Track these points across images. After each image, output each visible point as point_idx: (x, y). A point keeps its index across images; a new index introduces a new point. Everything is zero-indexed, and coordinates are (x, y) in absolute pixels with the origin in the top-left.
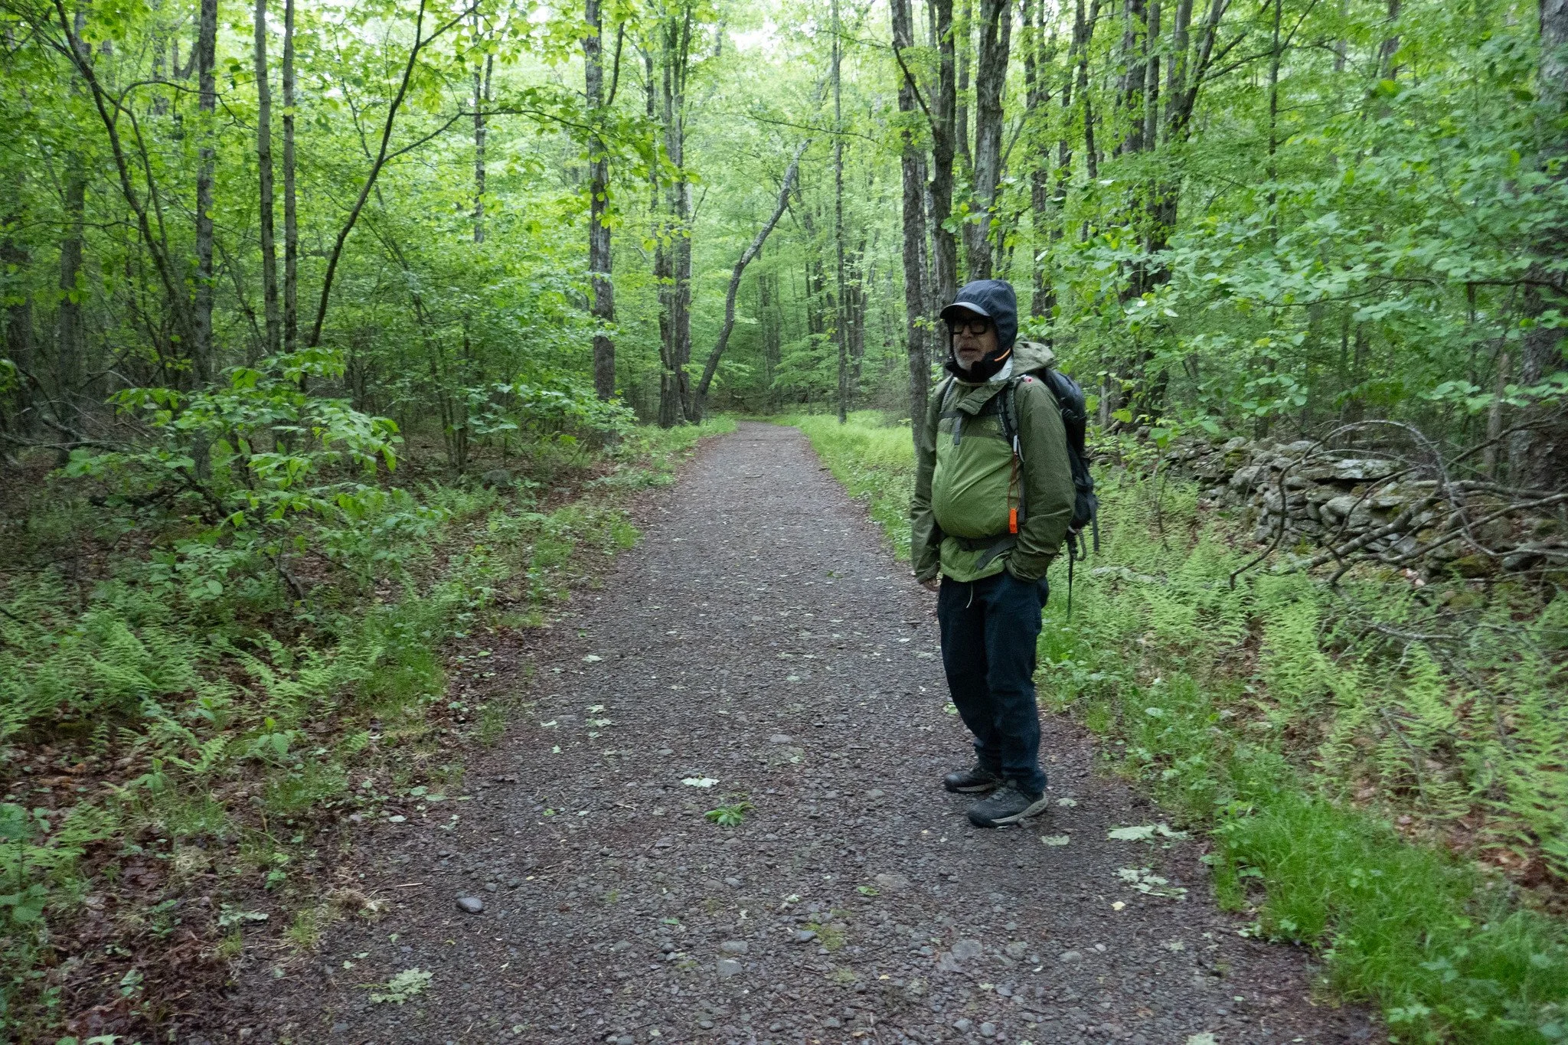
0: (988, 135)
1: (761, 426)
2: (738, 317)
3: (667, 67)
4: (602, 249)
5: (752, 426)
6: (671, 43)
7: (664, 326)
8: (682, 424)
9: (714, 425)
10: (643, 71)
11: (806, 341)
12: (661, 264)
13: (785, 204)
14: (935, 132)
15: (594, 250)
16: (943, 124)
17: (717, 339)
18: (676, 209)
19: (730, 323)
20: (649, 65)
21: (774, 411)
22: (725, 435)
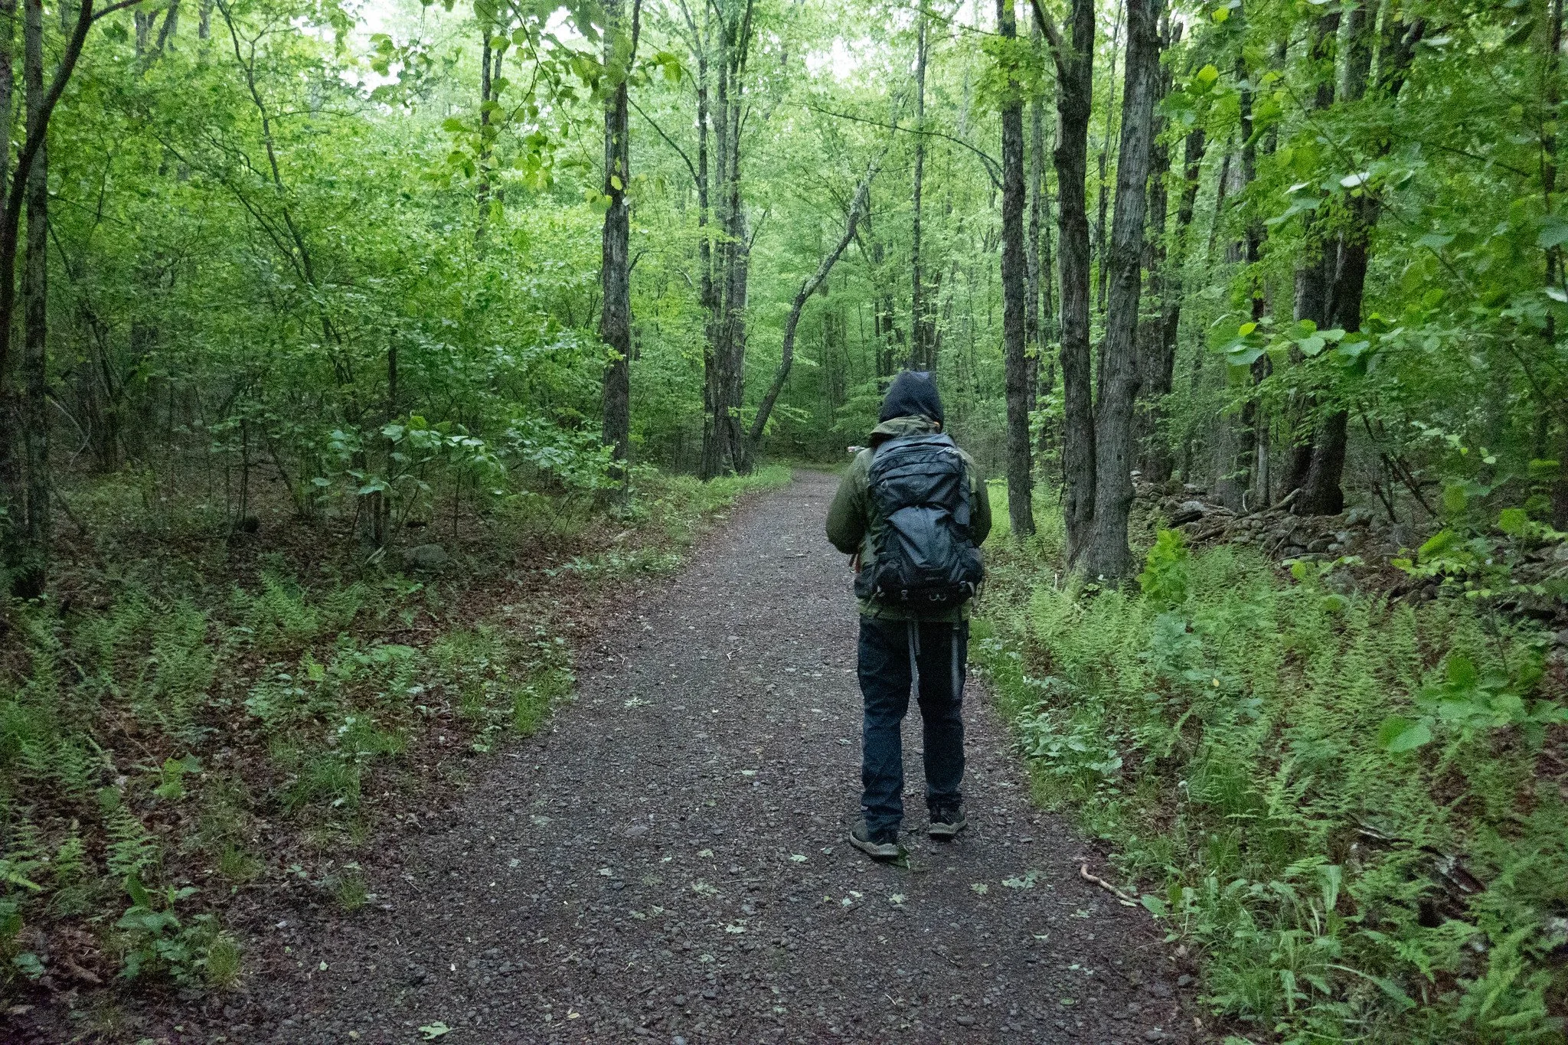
0: (1143, 79)
1: (821, 476)
2: (797, 356)
3: (723, 68)
4: (617, 257)
5: (812, 475)
6: (729, 38)
7: (709, 362)
8: (727, 474)
9: (767, 475)
10: (696, 72)
11: (872, 384)
12: (708, 291)
13: (852, 234)
14: (1062, 78)
15: (608, 259)
16: (1076, 65)
17: (772, 379)
18: (728, 227)
19: (788, 363)
20: (703, 65)
21: (837, 459)
22: (776, 487)
